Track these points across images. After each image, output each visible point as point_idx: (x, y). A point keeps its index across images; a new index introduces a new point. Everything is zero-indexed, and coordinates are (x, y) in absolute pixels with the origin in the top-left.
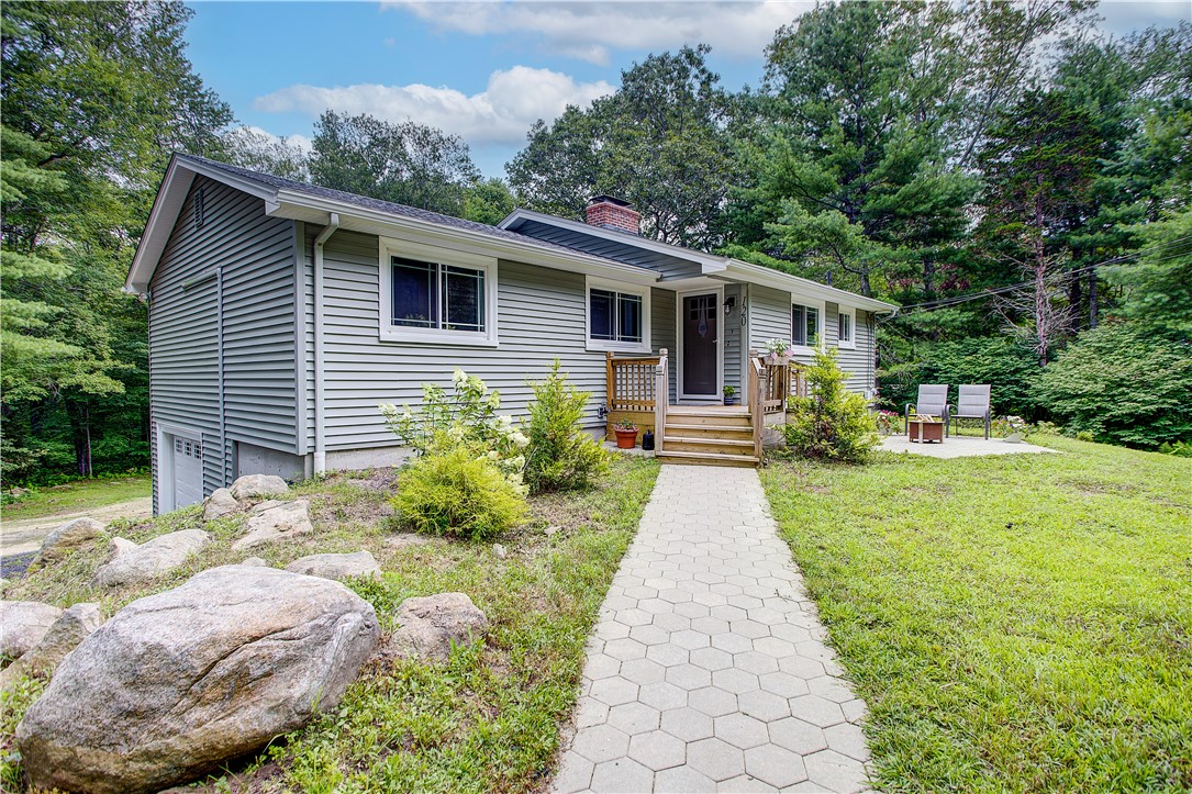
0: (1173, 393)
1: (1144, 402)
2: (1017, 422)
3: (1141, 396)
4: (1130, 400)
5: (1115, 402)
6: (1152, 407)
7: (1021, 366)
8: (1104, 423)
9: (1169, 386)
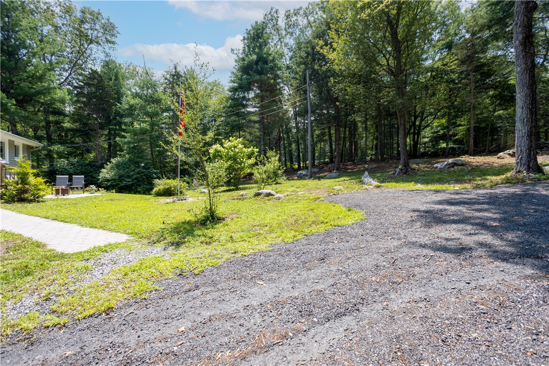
0: (136, 179)
1: (129, 182)
2: (93, 187)
3: (128, 180)
4: (125, 181)
5: (121, 182)
6: (131, 183)
7: (92, 170)
8: (118, 188)
9: (135, 177)
